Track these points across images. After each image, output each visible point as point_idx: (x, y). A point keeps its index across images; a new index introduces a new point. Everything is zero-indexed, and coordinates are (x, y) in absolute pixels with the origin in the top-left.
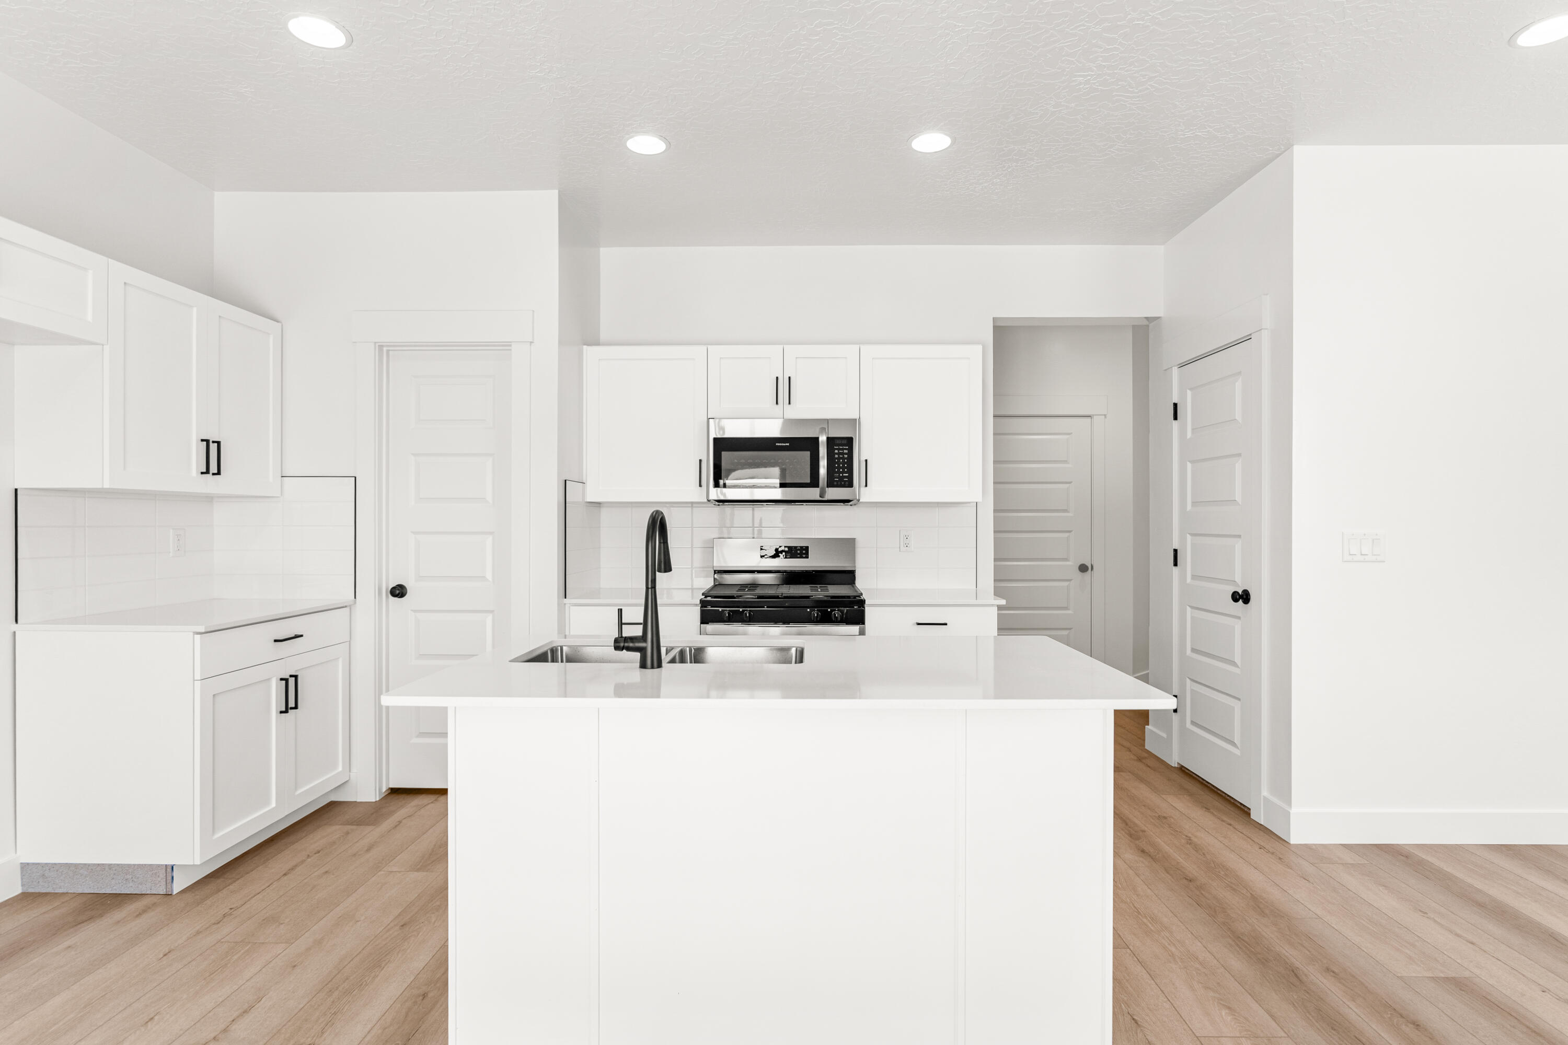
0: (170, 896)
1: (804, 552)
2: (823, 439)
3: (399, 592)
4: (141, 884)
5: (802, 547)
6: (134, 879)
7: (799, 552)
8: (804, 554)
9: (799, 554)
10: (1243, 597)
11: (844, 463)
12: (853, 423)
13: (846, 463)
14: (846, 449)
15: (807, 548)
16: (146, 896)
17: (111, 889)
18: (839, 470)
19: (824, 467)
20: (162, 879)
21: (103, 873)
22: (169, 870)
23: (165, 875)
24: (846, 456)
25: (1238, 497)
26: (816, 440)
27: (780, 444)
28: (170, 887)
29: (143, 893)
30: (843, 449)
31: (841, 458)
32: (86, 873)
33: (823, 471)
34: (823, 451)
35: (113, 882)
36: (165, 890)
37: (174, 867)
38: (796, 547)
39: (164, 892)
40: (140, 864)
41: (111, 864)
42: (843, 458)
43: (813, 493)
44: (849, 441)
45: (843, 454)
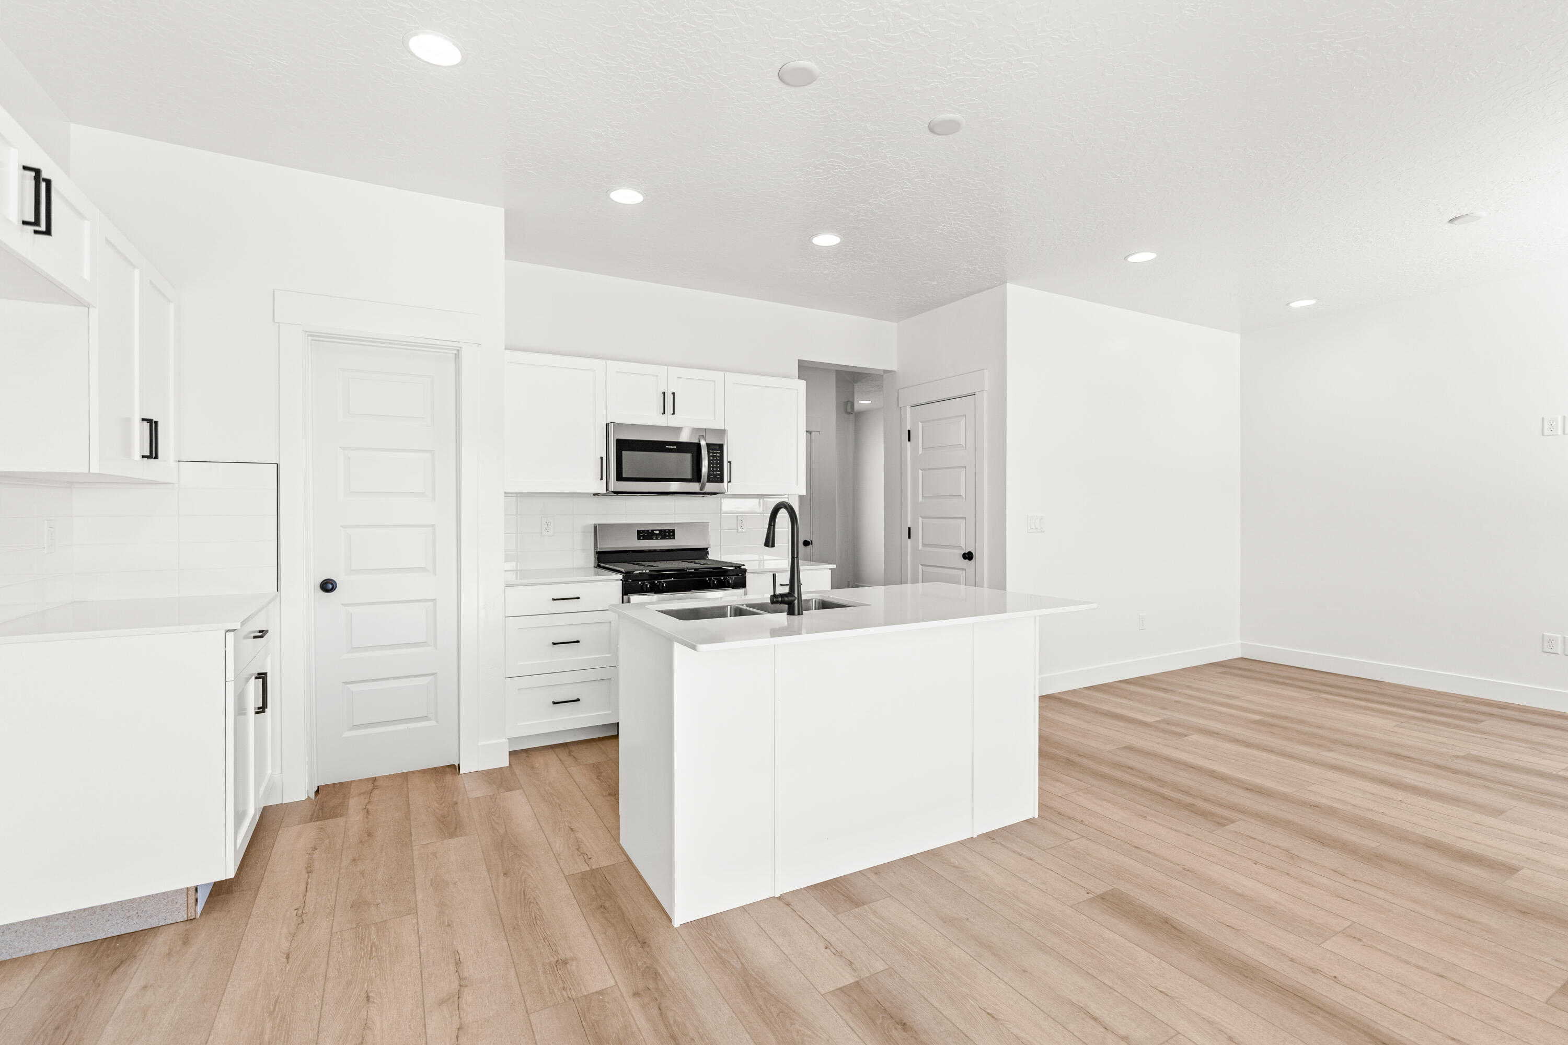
0: (194, 921)
1: (671, 534)
2: (703, 443)
3: (328, 586)
4: (151, 917)
5: (669, 530)
6: (140, 914)
7: (667, 534)
8: (671, 536)
9: (667, 536)
10: (968, 556)
11: (717, 464)
12: (722, 432)
13: (718, 464)
14: (718, 453)
15: (674, 530)
16: (161, 927)
17: (104, 934)
18: (713, 469)
19: (705, 466)
20: (181, 905)
21: (93, 917)
22: (192, 893)
23: (186, 899)
24: (718, 458)
25: (963, 494)
26: (698, 445)
27: (670, 447)
28: (193, 911)
29: (154, 926)
30: (716, 453)
31: (715, 460)
32: (64, 923)
33: (705, 469)
34: (704, 453)
35: (108, 924)
36: (186, 916)
37: (198, 887)
38: (665, 530)
39: (185, 918)
40: (150, 896)
41: (105, 905)
42: (717, 460)
43: (695, 487)
44: (721, 447)
45: (716, 456)
